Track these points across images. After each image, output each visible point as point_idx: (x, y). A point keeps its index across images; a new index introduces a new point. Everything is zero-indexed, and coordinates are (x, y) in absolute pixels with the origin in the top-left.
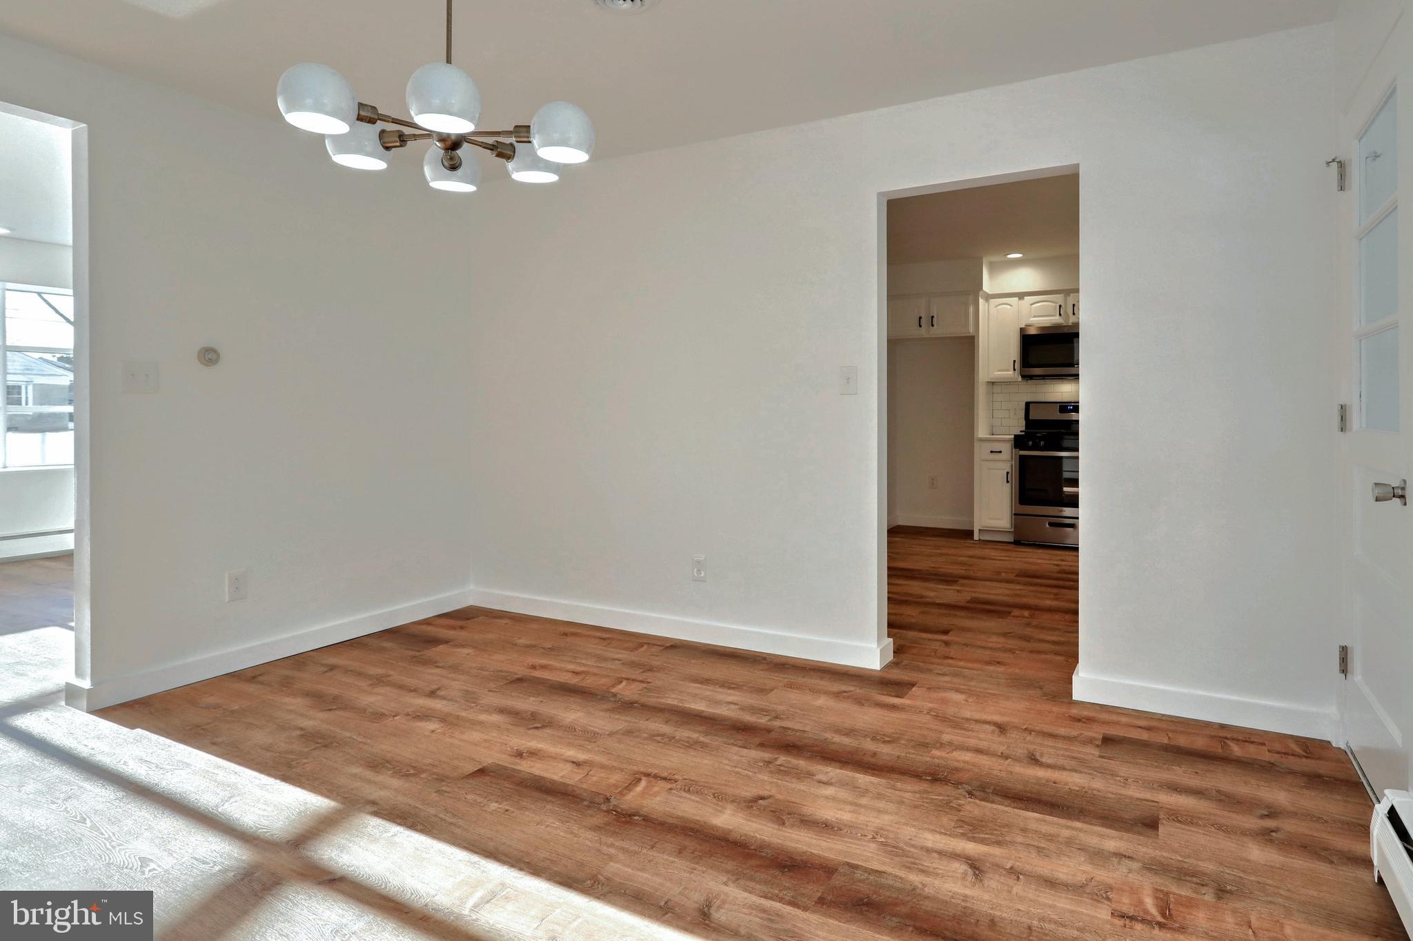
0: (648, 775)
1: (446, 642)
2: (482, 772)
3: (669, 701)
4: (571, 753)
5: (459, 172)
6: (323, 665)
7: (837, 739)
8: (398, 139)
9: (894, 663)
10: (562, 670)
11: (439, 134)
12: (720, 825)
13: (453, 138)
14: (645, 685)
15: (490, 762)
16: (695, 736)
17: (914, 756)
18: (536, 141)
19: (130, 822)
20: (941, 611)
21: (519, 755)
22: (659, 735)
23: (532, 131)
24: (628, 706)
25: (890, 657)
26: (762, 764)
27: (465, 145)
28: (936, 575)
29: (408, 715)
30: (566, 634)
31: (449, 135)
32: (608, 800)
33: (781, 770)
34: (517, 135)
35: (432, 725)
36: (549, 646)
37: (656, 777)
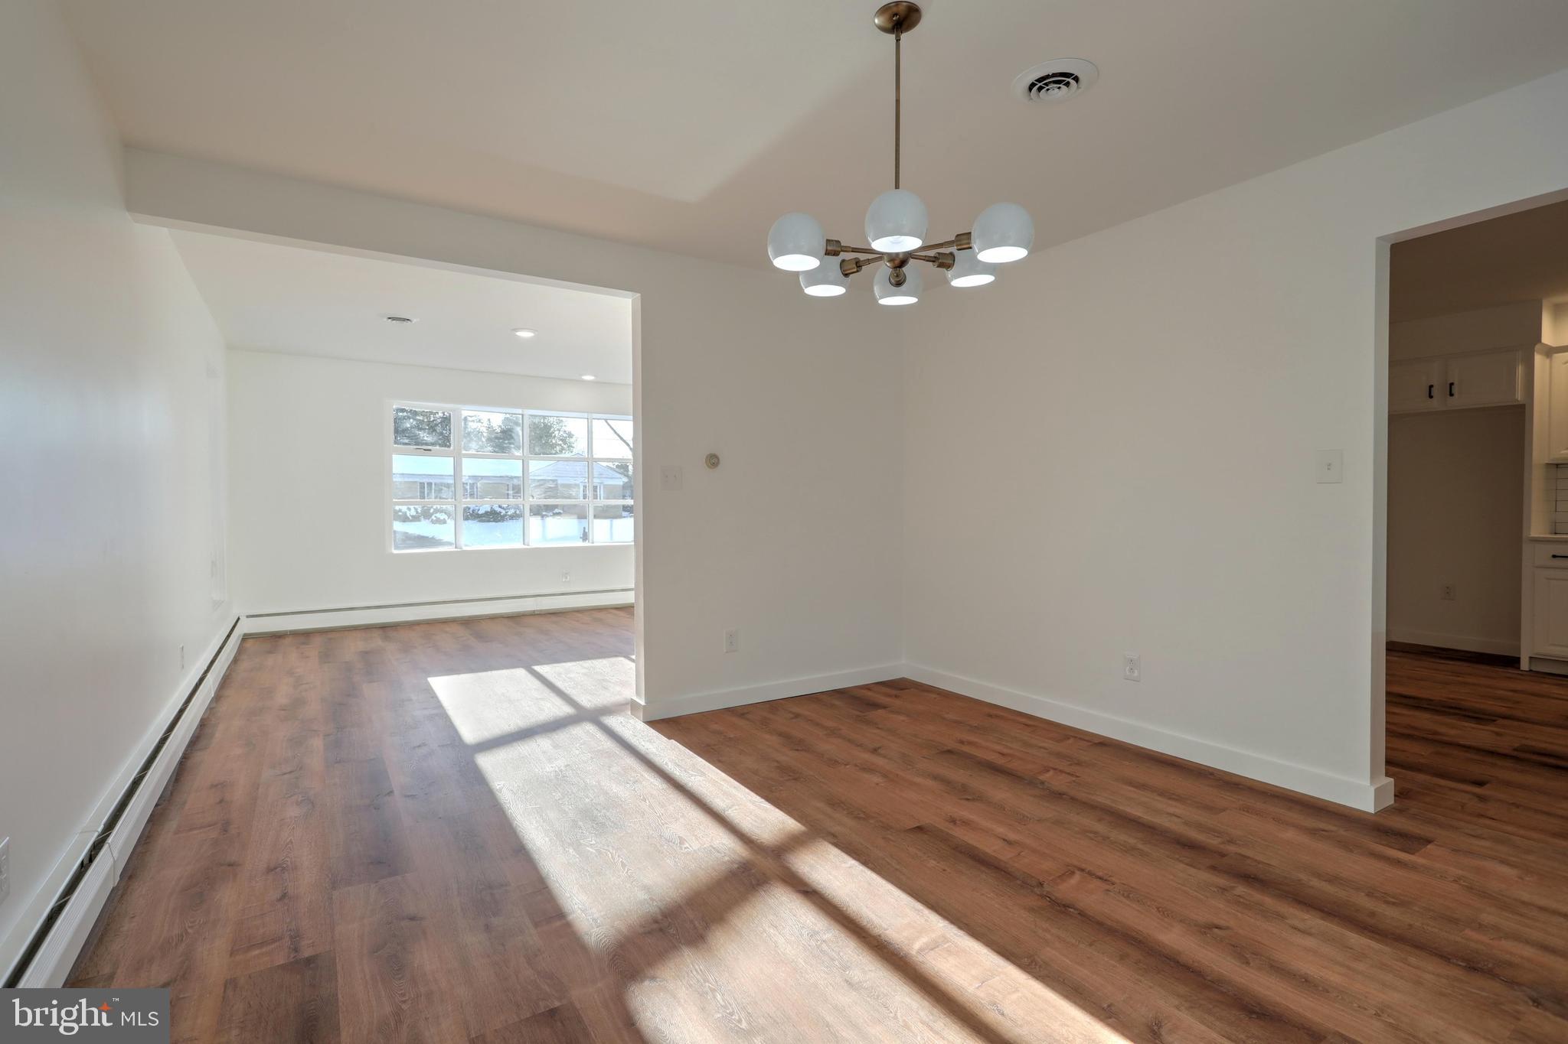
0: (1082, 870)
1: (884, 707)
2: (920, 829)
3: (1099, 800)
4: (1001, 830)
5: (904, 287)
6: (790, 712)
7: (1315, 883)
8: (855, 266)
9: (1394, 808)
10: (988, 749)
11: (889, 254)
12: (1167, 942)
13: (901, 256)
14: (1074, 779)
15: (927, 822)
16: (1132, 841)
17: (1437, 930)
18: (976, 248)
19: (671, 808)
20: (1468, 755)
21: (953, 821)
22: (1091, 832)
23: (972, 237)
24: (1057, 796)
25: (1390, 800)
26: (1216, 890)
27: (912, 261)
28: (1456, 708)
29: (856, 766)
30: (990, 716)
31: (897, 254)
32: (1041, 884)
33: (1240, 902)
34: (959, 243)
35: (876, 779)
36: (976, 725)
37: (1090, 873)
